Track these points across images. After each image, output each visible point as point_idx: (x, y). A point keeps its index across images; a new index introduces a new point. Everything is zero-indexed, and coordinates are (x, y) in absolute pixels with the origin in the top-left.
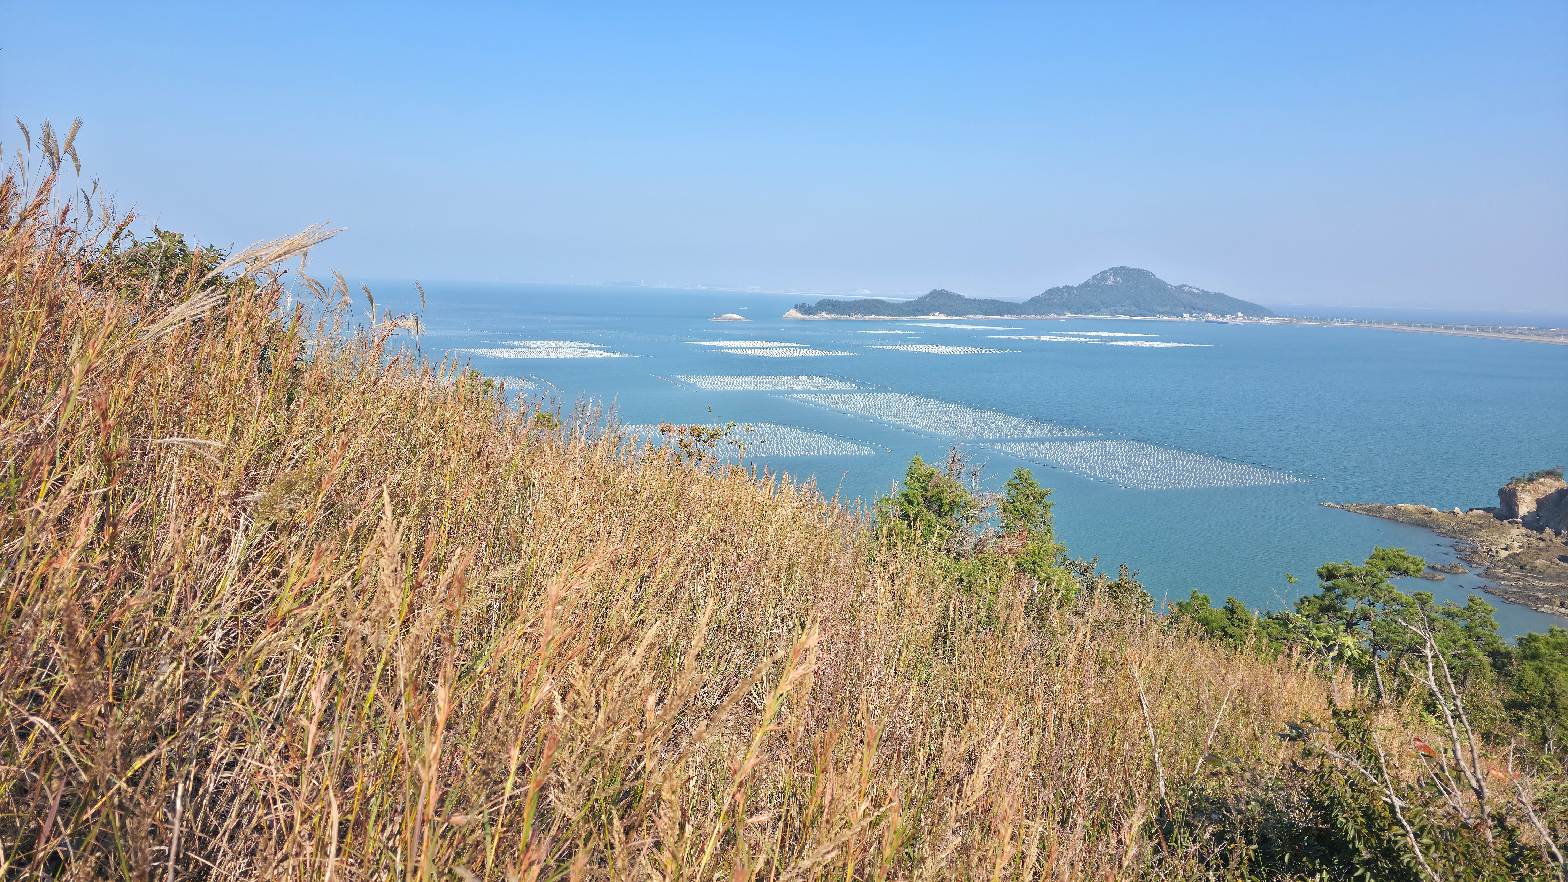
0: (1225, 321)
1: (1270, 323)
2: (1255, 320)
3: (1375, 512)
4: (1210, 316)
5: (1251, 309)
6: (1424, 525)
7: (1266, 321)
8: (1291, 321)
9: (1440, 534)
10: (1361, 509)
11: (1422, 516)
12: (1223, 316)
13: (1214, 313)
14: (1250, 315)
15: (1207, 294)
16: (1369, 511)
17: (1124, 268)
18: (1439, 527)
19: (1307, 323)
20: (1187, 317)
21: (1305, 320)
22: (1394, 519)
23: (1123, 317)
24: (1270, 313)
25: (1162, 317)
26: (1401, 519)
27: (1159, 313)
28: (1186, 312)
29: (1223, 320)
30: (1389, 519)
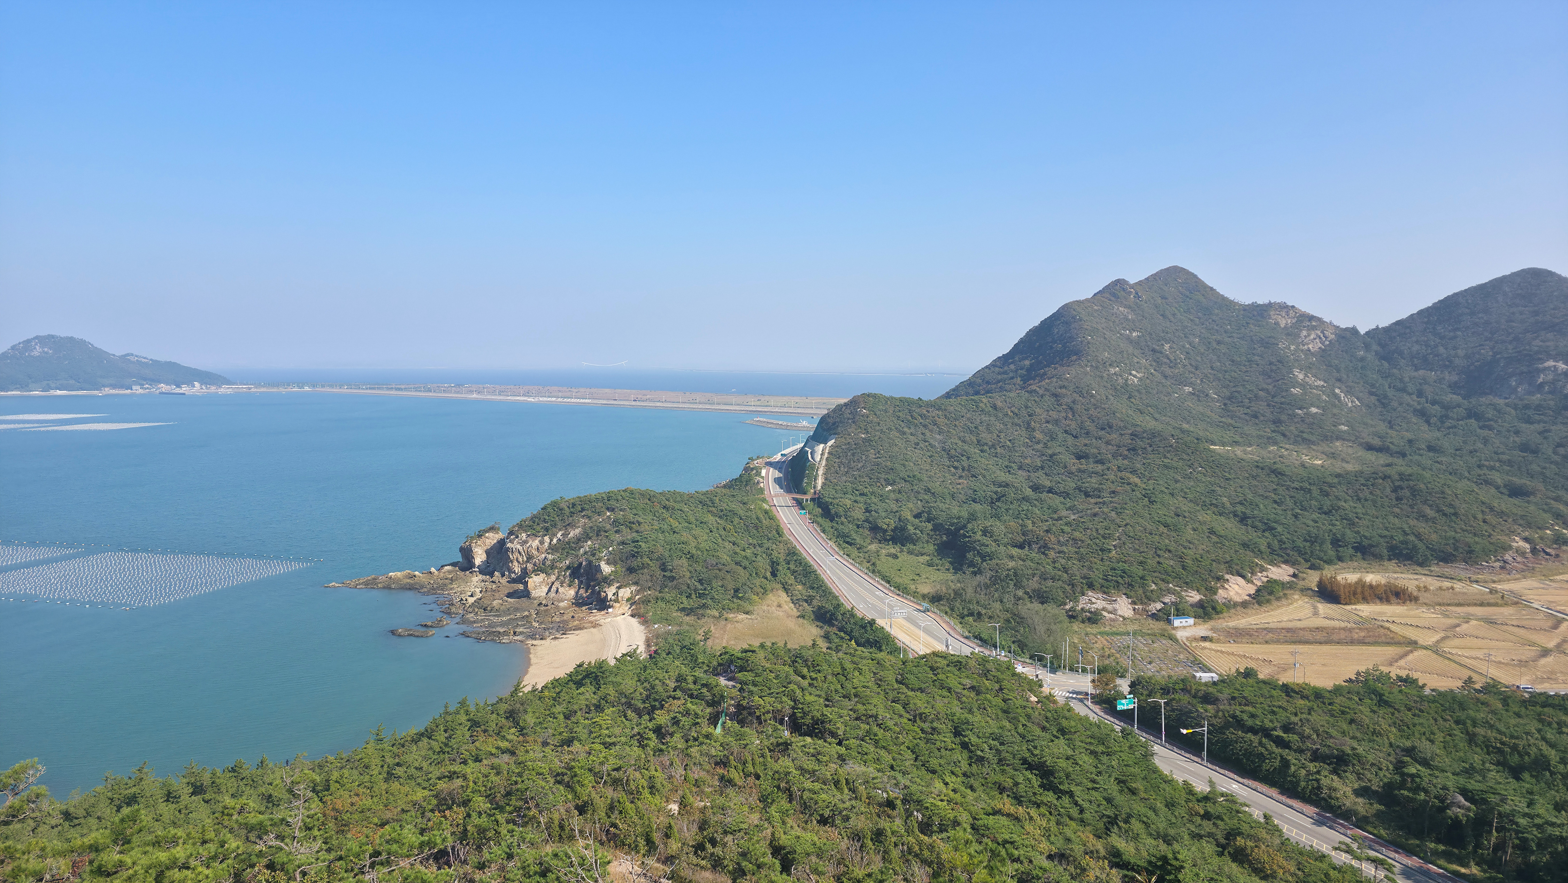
0: (181, 391)
1: (229, 391)
2: (213, 389)
3: (371, 584)
4: (164, 387)
5: (207, 378)
6: (411, 588)
7: (225, 390)
8: (250, 389)
9: (424, 594)
10: (360, 584)
11: (408, 581)
12: (178, 386)
13: (167, 384)
14: (206, 384)
15: (156, 362)
16: (366, 584)
17: (53, 337)
18: (422, 587)
19: (265, 390)
20: (137, 390)
21: (263, 386)
22: (388, 588)
23: (59, 392)
24: (229, 382)
25: (107, 391)
26: (393, 586)
27: (104, 386)
28: (136, 383)
29: (178, 390)
30: (384, 588)
